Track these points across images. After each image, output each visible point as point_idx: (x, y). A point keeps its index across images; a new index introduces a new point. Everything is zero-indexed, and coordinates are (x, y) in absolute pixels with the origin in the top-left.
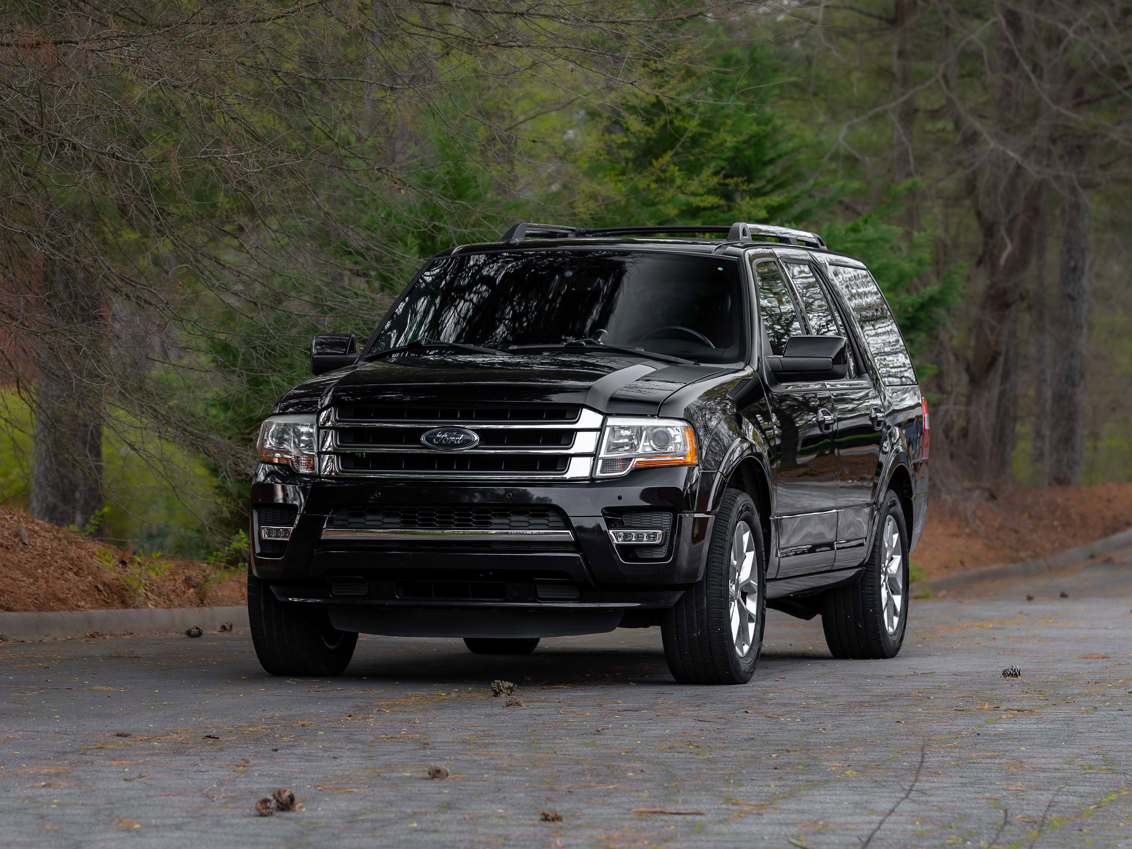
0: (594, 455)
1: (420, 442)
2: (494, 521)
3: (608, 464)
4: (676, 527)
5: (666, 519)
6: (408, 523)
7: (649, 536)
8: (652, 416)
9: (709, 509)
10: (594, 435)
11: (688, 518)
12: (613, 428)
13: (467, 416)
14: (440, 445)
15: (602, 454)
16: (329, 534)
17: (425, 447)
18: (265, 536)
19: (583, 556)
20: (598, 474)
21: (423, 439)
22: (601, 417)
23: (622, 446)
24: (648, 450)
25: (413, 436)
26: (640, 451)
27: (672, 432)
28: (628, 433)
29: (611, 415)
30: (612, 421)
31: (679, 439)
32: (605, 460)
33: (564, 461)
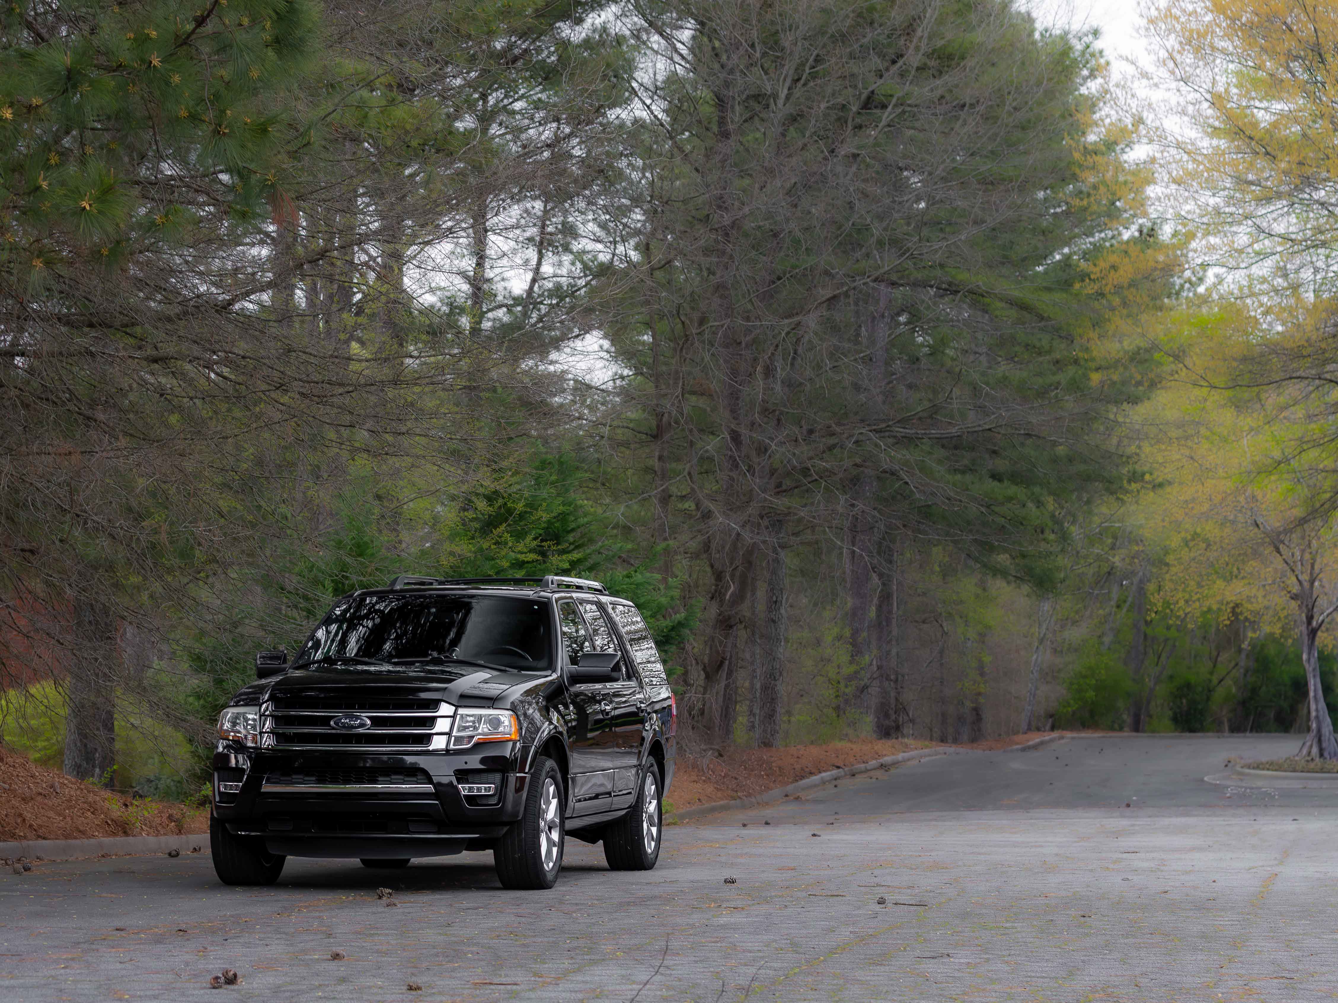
0: (449, 734)
1: (330, 725)
2: (380, 779)
3: (458, 740)
4: (504, 783)
5: (498, 777)
6: (321, 781)
7: (485, 789)
8: (489, 707)
9: (527, 770)
10: (449, 721)
11: (512, 777)
12: (462, 716)
13: (363, 707)
14: (344, 727)
15: (454, 733)
16: (267, 788)
17: (333, 728)
18: (222, 789)
19: (441, 803)
20: (452, 746)
21: (332, 723)
22: (454, 708)
23: (468, 727)
24: (486, 730)
25: (325, 721)
26: (480, 731)
27: (502, 719)
28: (472, 719)
29: (460, 706)
30: (461, 711)
31: (507, 723)
32: (455, 737)
33: (428, 738)
